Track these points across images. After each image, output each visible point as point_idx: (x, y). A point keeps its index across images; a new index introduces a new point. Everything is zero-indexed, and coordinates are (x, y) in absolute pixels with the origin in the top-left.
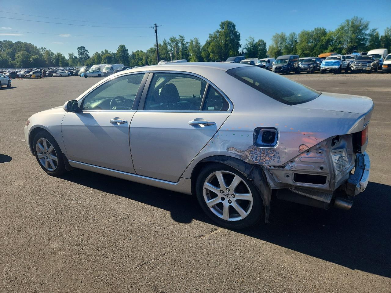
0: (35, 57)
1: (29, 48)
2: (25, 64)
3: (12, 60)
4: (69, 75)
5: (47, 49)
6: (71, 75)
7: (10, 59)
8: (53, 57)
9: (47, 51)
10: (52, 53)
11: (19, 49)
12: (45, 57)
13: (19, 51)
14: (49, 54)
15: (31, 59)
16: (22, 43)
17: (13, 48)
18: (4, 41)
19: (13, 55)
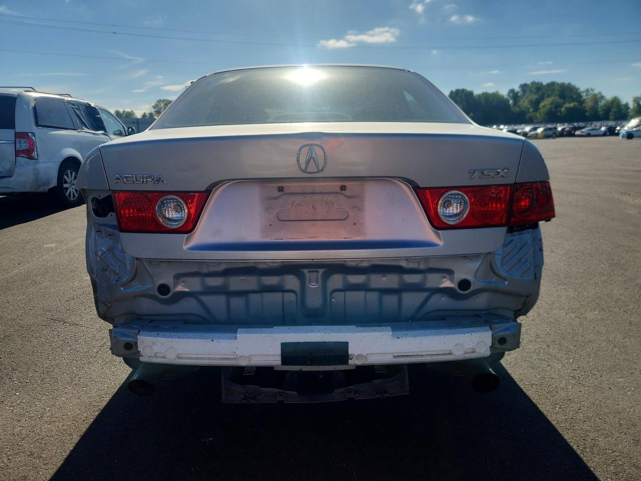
0: (572, 105)
1: (567, 92)
2: (553, 117)
3: (533, 111)
4: (604, 134)
5: (596, 92)
6: (608, 134)
7: (531, 110)
8: (602, 103)
9: (595, 95)
10: (602, 97)
11: (550, 93)
12: (589, 104)
13: (549, 96)
14: (597, 98)
15: (563, 109)
16: (558, 83)
17: (540, 93)
18: (532, 83)
19: (536, 104)
